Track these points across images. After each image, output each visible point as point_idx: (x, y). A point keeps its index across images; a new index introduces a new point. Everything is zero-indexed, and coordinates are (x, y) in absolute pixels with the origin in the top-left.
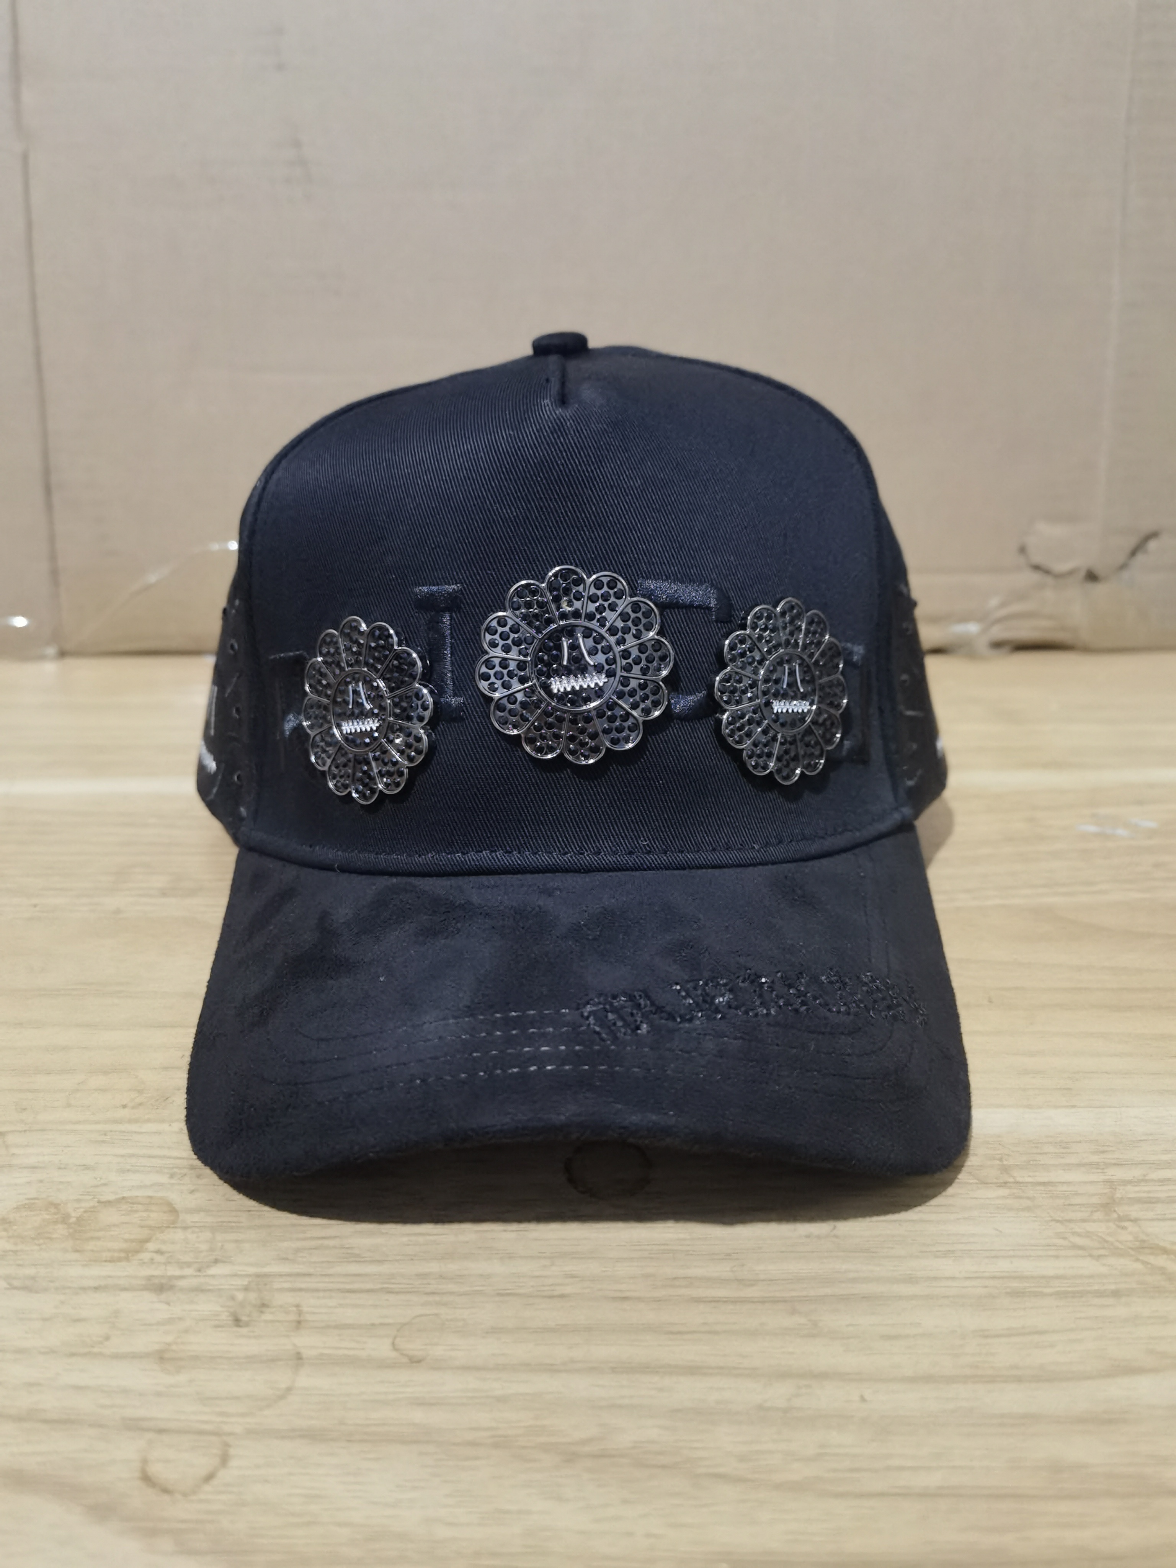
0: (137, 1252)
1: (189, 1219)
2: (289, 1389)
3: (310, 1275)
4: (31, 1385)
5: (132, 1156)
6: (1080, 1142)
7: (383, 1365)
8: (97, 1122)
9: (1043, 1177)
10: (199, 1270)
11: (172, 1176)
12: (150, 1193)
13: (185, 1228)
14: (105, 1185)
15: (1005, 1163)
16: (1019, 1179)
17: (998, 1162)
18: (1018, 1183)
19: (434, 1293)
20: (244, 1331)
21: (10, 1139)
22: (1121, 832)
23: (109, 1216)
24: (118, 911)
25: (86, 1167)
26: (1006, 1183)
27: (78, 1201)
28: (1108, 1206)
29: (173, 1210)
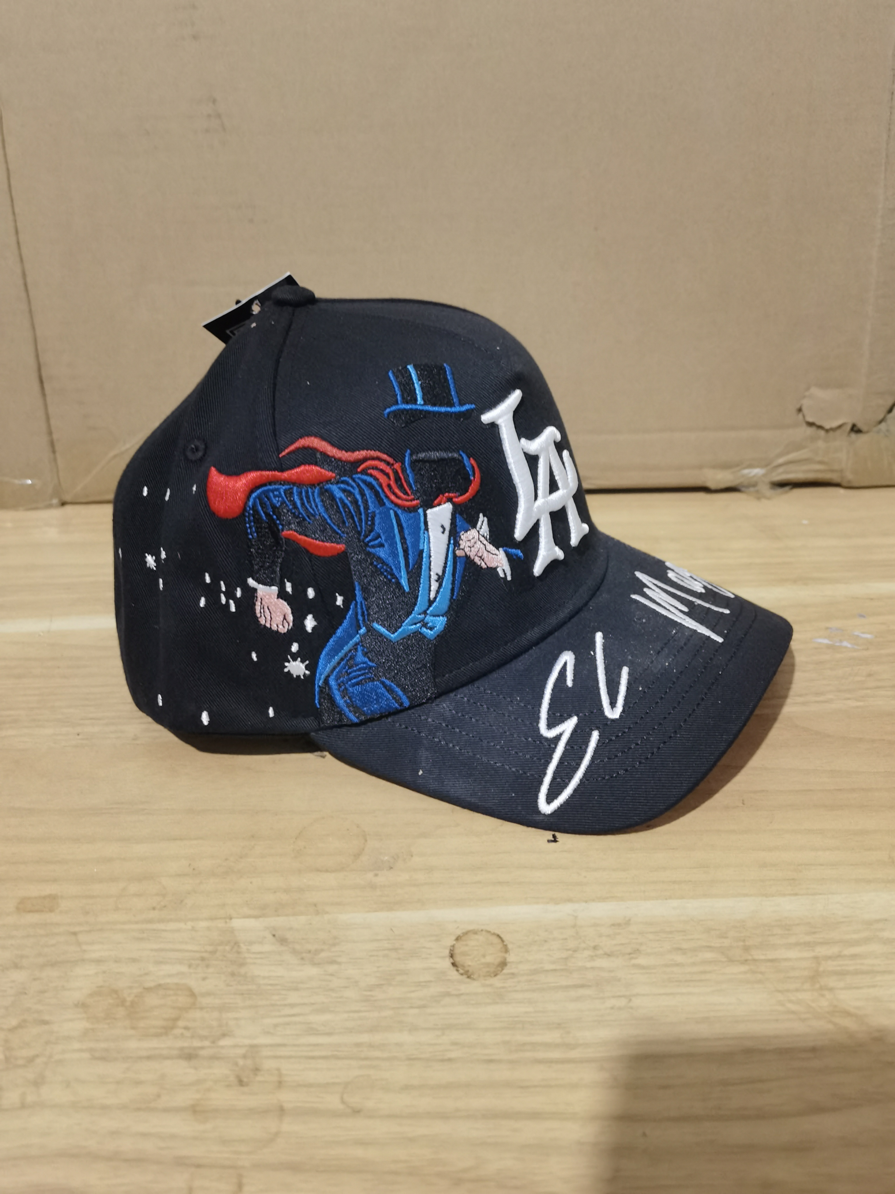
0: (172, 1028)
1: (204, 1001)
2: (277, 1134)
3: (284, 1045)
4: (114, 1134)
5: (162, 950)
6: (798, 925)
7: (335, 1114)
8: (137, 923)
9: (771, 955)
10: (213, 1042)
11: (190, 966)
12: (175, 980)
13: (201, 1009)
14: (146, 974)
15: (747, 943)
16: (756, 957)
17: (741, 944)
18: (755, 960)
19: (366, 1059)
20: (245, 1089)
21: (81, 938)
22: (845, 644)
23: (152, 1000)
24: (135, 738)
25: (134, 960)
26: (746, 960)
27: (131, 988)
28: (814, 977)
29: (193, 995)
